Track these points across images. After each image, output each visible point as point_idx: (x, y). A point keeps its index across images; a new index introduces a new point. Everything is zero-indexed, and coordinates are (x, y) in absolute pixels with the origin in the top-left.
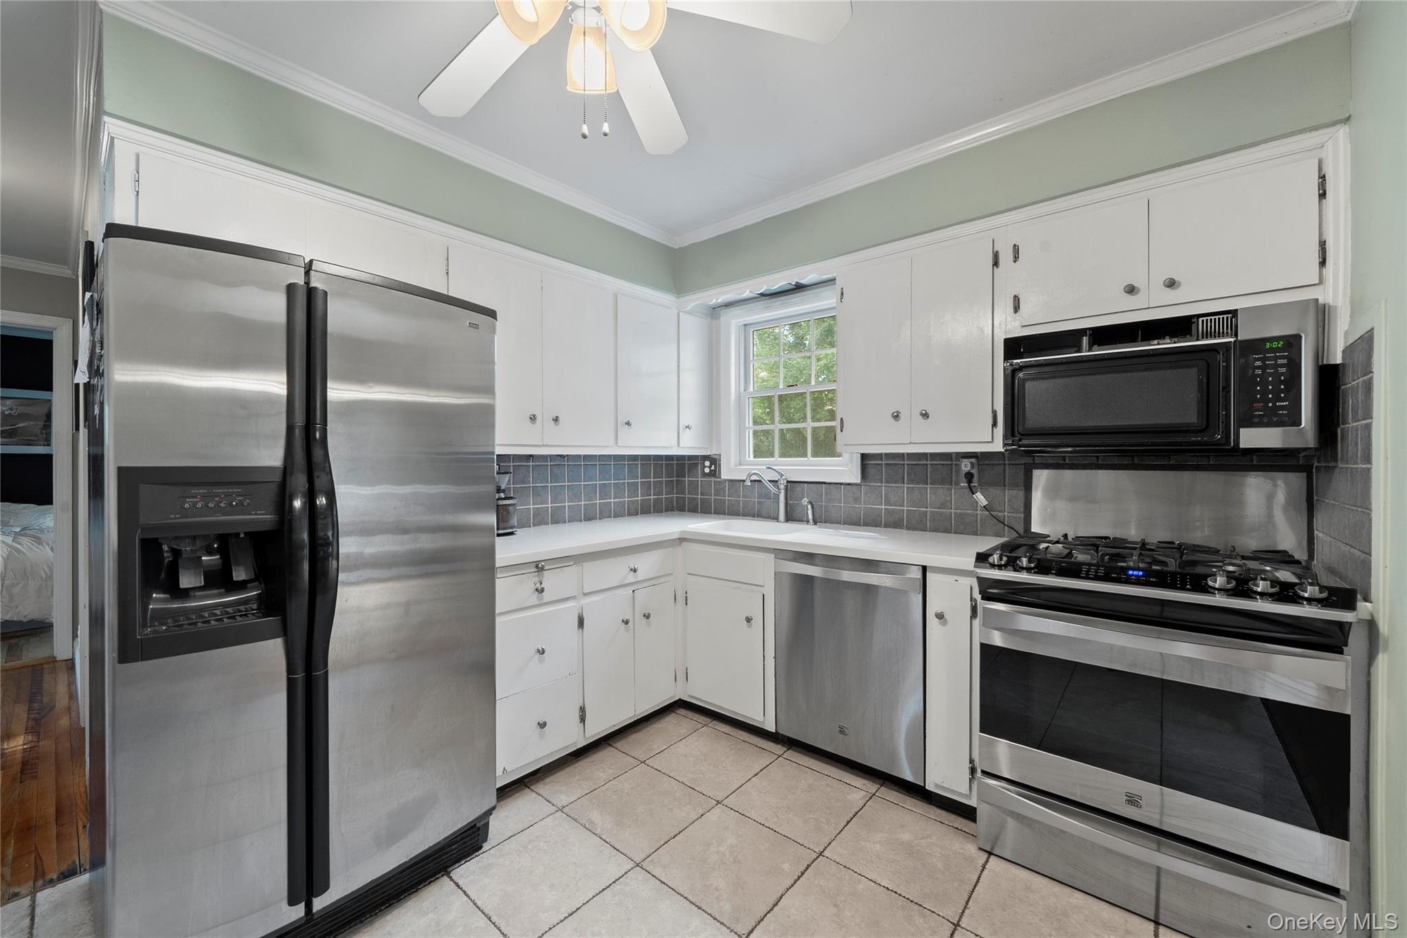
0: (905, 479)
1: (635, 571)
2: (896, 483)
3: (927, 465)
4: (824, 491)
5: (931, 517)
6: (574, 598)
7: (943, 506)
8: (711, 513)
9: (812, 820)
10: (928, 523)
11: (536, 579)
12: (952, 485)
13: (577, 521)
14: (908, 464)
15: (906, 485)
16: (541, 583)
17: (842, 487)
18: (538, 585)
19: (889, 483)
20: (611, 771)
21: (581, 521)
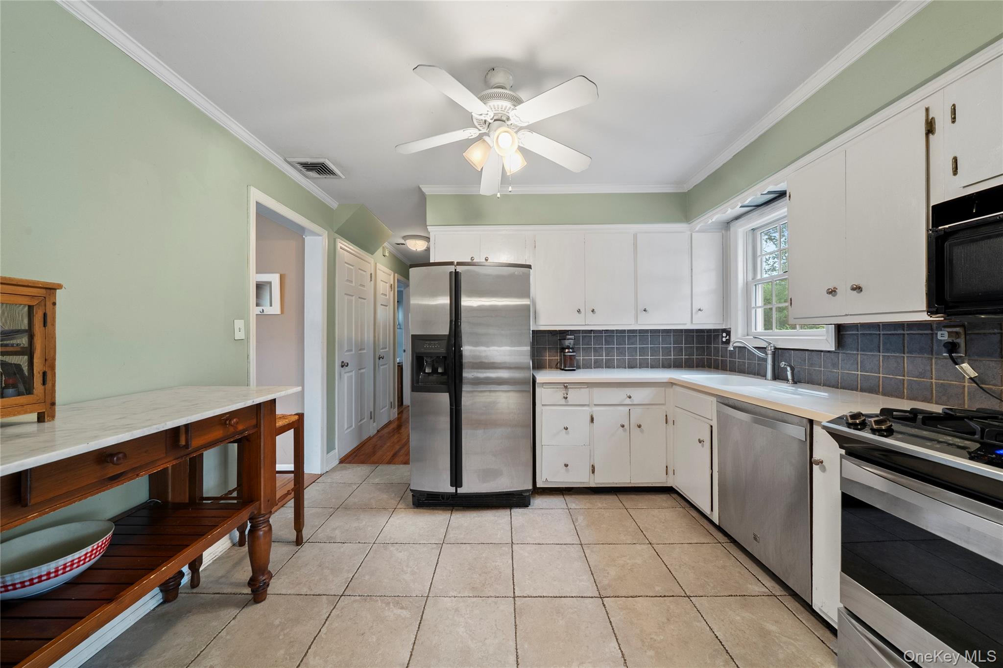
0: (881, 348)
1: (630, 397)
2: (871, 351)
3: (904, 334)
4: (807, 357)
5: (908, 386)
6: (588, 405)
7: (921, 375)
8: (727, 370)
9: (703, 581)
10: (905, 391)
11: (564, 392)
12: (932, 354)
13: (623, 368)
14: (883, 334)
15: (881, 354)
16: (567, 394)
17: (822, 353)
18: (566, 394)
19: (864, 351)
20: (606, 505)
21: (626, 368)
